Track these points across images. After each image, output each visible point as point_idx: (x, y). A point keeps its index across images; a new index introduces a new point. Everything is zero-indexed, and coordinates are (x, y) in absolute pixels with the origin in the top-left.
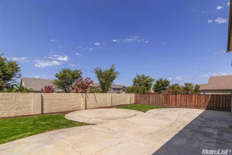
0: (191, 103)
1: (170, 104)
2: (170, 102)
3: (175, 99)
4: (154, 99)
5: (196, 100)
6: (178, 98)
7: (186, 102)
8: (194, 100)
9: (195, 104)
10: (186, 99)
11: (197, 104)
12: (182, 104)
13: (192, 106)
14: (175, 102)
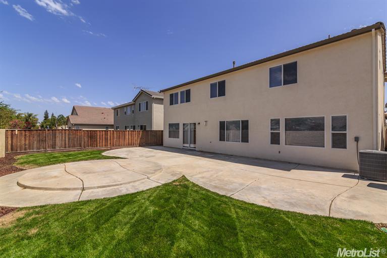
0: (124, 141)
1: (98, 145)
2: (98, 142)
3: (105, 138)
4: (67, 139)
5: (130, 137)
6: (109, 136)
7: (119, 141)
8: (127, 137)
9: (129, 142)
10: (119, 136)
11: (130, 142)
12: (115, 143)
13: (125, 144)
14: (105, 142)
